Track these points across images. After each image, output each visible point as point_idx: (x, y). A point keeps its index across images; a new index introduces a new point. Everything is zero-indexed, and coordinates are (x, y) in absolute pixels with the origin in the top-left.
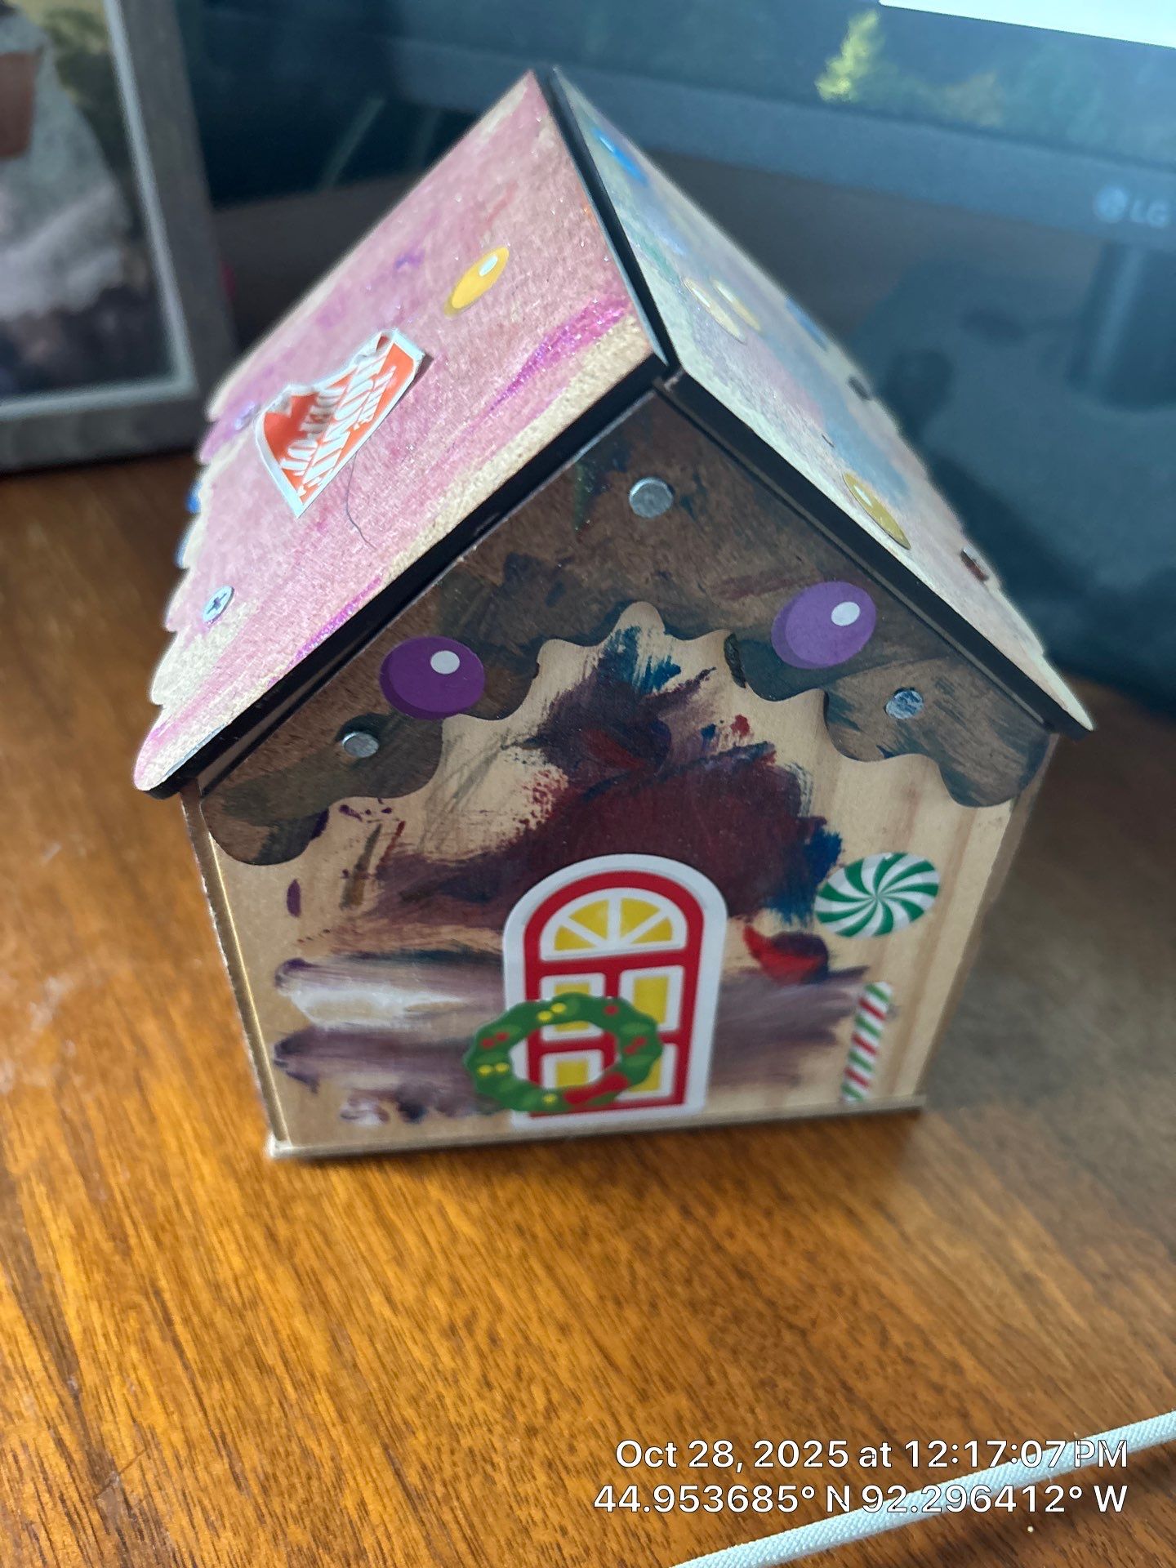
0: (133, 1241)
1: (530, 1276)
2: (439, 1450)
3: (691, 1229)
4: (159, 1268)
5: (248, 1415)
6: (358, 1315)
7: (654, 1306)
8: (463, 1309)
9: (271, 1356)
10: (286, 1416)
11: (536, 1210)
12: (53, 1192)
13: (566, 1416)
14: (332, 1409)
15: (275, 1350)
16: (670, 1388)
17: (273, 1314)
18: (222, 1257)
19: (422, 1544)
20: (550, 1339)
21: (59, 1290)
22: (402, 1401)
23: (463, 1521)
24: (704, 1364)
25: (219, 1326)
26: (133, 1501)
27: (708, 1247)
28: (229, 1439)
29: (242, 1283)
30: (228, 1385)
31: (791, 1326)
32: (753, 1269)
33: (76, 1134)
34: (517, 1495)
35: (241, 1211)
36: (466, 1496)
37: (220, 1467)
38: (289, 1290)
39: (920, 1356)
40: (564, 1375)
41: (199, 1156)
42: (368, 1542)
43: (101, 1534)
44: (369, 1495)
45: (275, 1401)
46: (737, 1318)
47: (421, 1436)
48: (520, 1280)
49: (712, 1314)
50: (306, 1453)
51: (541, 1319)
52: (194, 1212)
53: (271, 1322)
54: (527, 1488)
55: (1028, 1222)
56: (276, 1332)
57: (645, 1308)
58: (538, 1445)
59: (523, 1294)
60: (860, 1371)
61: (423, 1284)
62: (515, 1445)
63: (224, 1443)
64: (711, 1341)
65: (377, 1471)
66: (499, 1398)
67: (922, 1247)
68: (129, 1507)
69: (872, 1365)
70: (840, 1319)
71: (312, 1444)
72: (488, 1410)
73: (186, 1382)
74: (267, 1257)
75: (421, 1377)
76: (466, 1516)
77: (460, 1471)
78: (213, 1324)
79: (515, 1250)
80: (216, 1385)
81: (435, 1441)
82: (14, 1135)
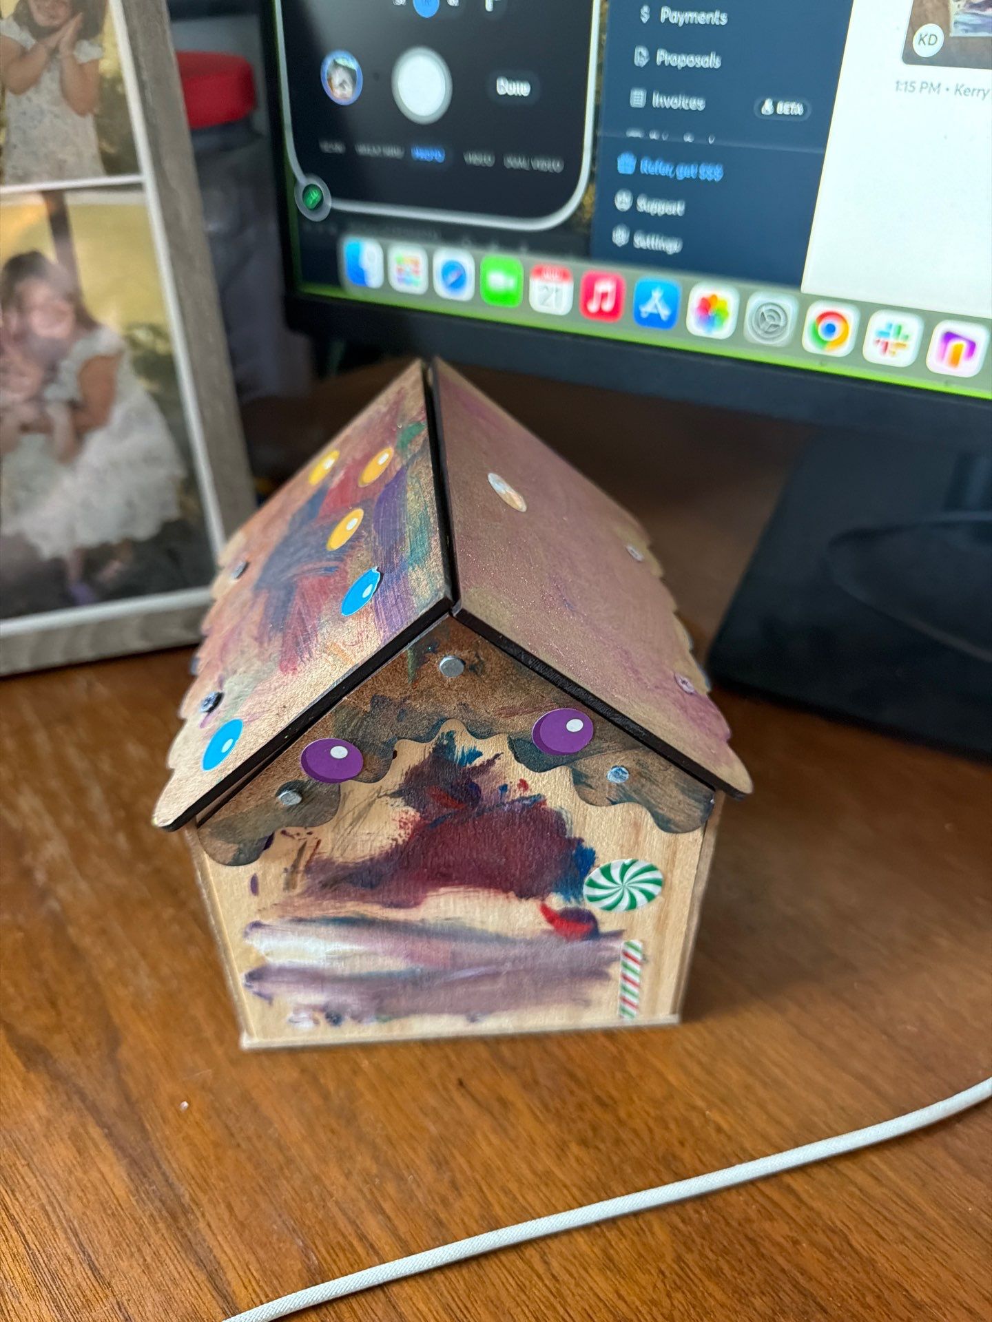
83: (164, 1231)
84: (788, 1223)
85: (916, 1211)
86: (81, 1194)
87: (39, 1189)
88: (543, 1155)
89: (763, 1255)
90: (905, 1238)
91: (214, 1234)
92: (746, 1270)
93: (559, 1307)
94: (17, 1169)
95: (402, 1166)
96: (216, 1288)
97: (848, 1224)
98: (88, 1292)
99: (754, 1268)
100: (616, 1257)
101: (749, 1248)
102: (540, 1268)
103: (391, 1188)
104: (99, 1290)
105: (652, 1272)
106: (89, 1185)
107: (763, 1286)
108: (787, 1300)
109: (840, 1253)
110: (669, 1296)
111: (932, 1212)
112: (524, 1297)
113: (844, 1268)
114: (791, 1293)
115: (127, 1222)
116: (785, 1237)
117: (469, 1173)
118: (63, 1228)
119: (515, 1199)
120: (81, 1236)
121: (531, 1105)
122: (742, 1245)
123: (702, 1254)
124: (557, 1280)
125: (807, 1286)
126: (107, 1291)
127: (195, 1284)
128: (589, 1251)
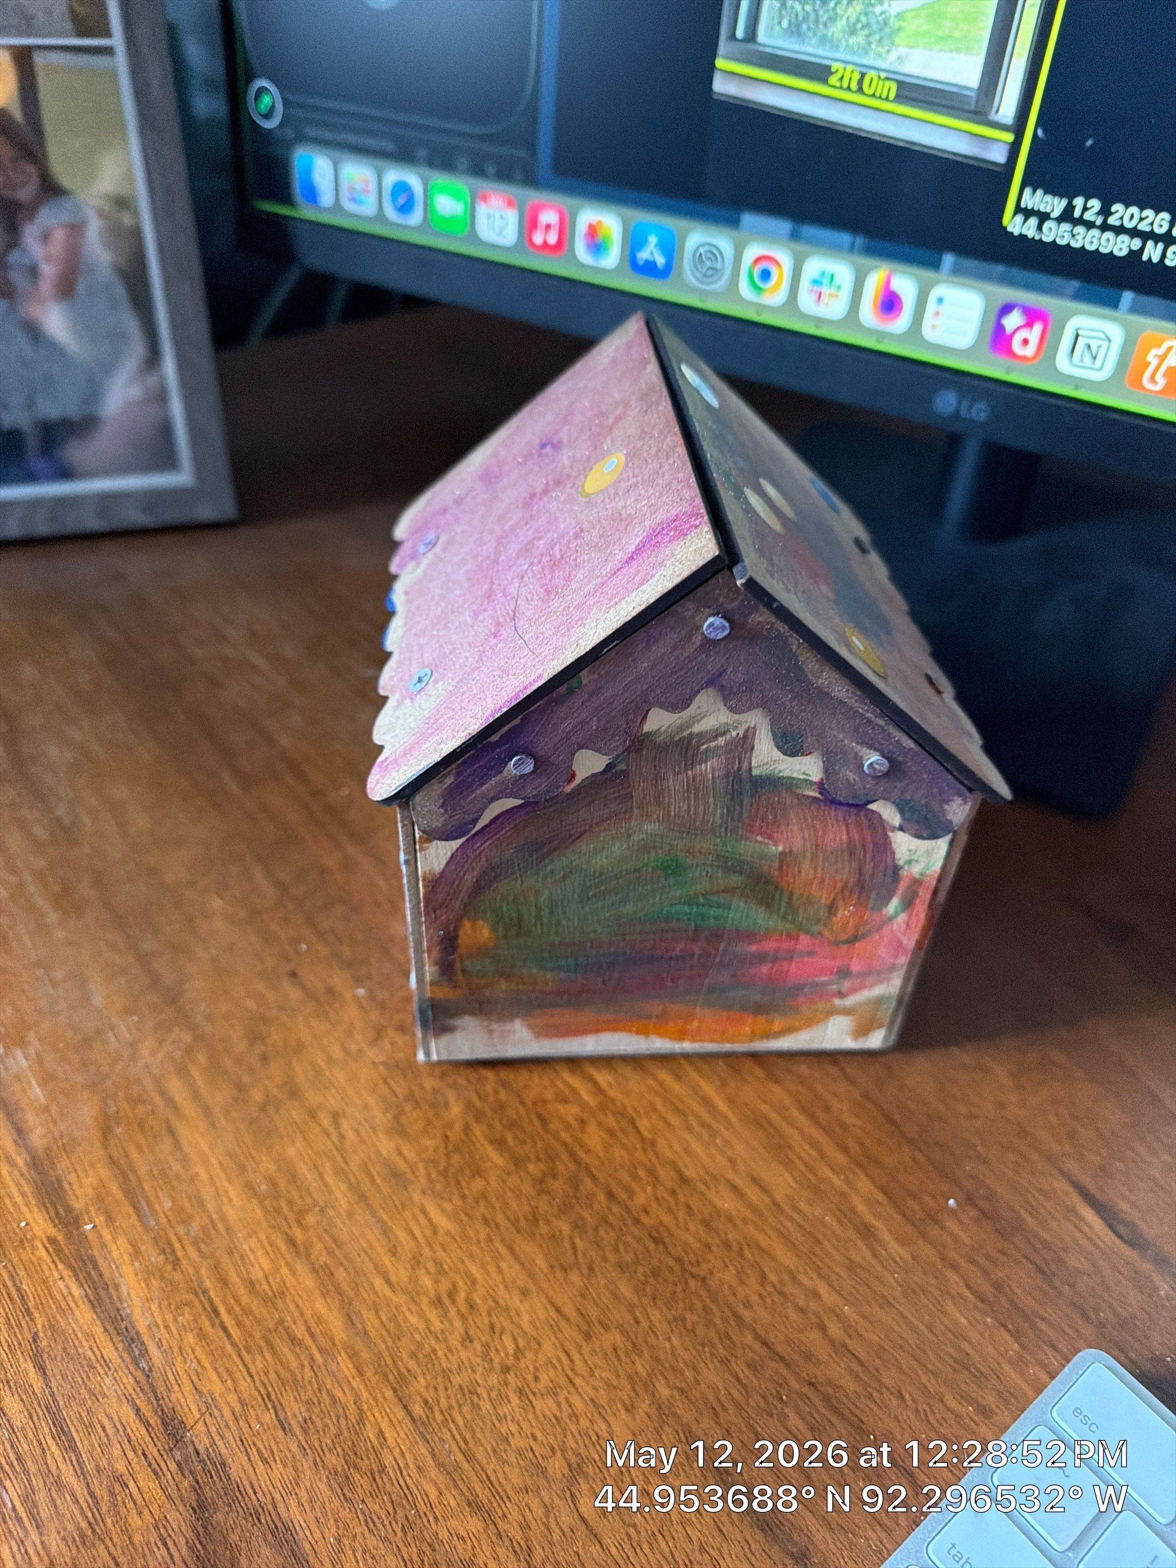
0: (180, 1253)
1: (496, 1257)
2: (436, 1388)
3: (616, 1209)
4: (204, 1272)
5: (285, 1375)
6: (365, 1296)
7: (591, 1269)
8: (445, 1284)
9: (299, 1331)
10: (316, 1375)
11: (497, 1205)
12: (110, 1219)
13: (530, 1356)
14: (350, 1366)
15: (303, 1328)
16: (606, 1328)
17: (297, 1298)
18: (254, 1262)
19: (429, 1458)
20: (515, 1301)
22: (405, 1356)
23: (458, 1437)
24: (631, 1308)
25: (256, 1312)
26: (201, 1450)
27: (629, 1222)
28: (273, 1396)
29: (270, 1278)
30: (268, 1356)
31: (694, 1276)
32: (665, 1235)
33: (124, 1174)
34: (497, 1415)
35: (265, 1225)
36: (459, 1420)
37: (268, 1418)
38: (309, 1281)
39: (789, 1289)
40: (526, 1326)
41: (225, 1183)
42: (388, 1460)
43: (178, 1477)
44: (385, 1426)
45: (306, 1363)
46: (655, 1274)
47: (422, 1380)
48: (489, 1260)
49: (635, 1272)
50: (334, 1400)
51: (506, 1287)
52: (228, 1228)
53: (297, 1306)
54: (504, 1410)
55: (865, 1185)
56: (302, 1314)
57: (586, 1272)
58: (511, 1377)
59: (492, 1268)
60: (747, 1304)
61: (413, 1269)
62: (494, 1379)
63: (270, 1399)
64: (637, 1292)
65: (390, 1408)
66: (479, 1347)
67: (788, 1210)
68: (198, 1453)
69: (754, 1298)
70: (731, 1268)
71: (338, 1393)
72: (472, 1358)
73: (235, 1357)
74: (289, 1257)
75: (418, 1338)
76: (461, 1434)
77: (453, 1402)
78: (251, 1312)
79: (482, 1237)
80: (259, 1358)
81: (433, 1383)
82: (72, 1177)
93: (339, 1158)
101: (536, 1122)
102: (331, 1129)
103: (201, 1058)
108: (560, 1167)
109: (623, 1132)
110: (448, 1156)
111: (723, 1107)
113: (624, 1147)
114: (565, 1161)
116: (577, 1118)
119: (319, 1073)
122: (531, 1121)
123: (490, 1126)
125: (584, 1157)
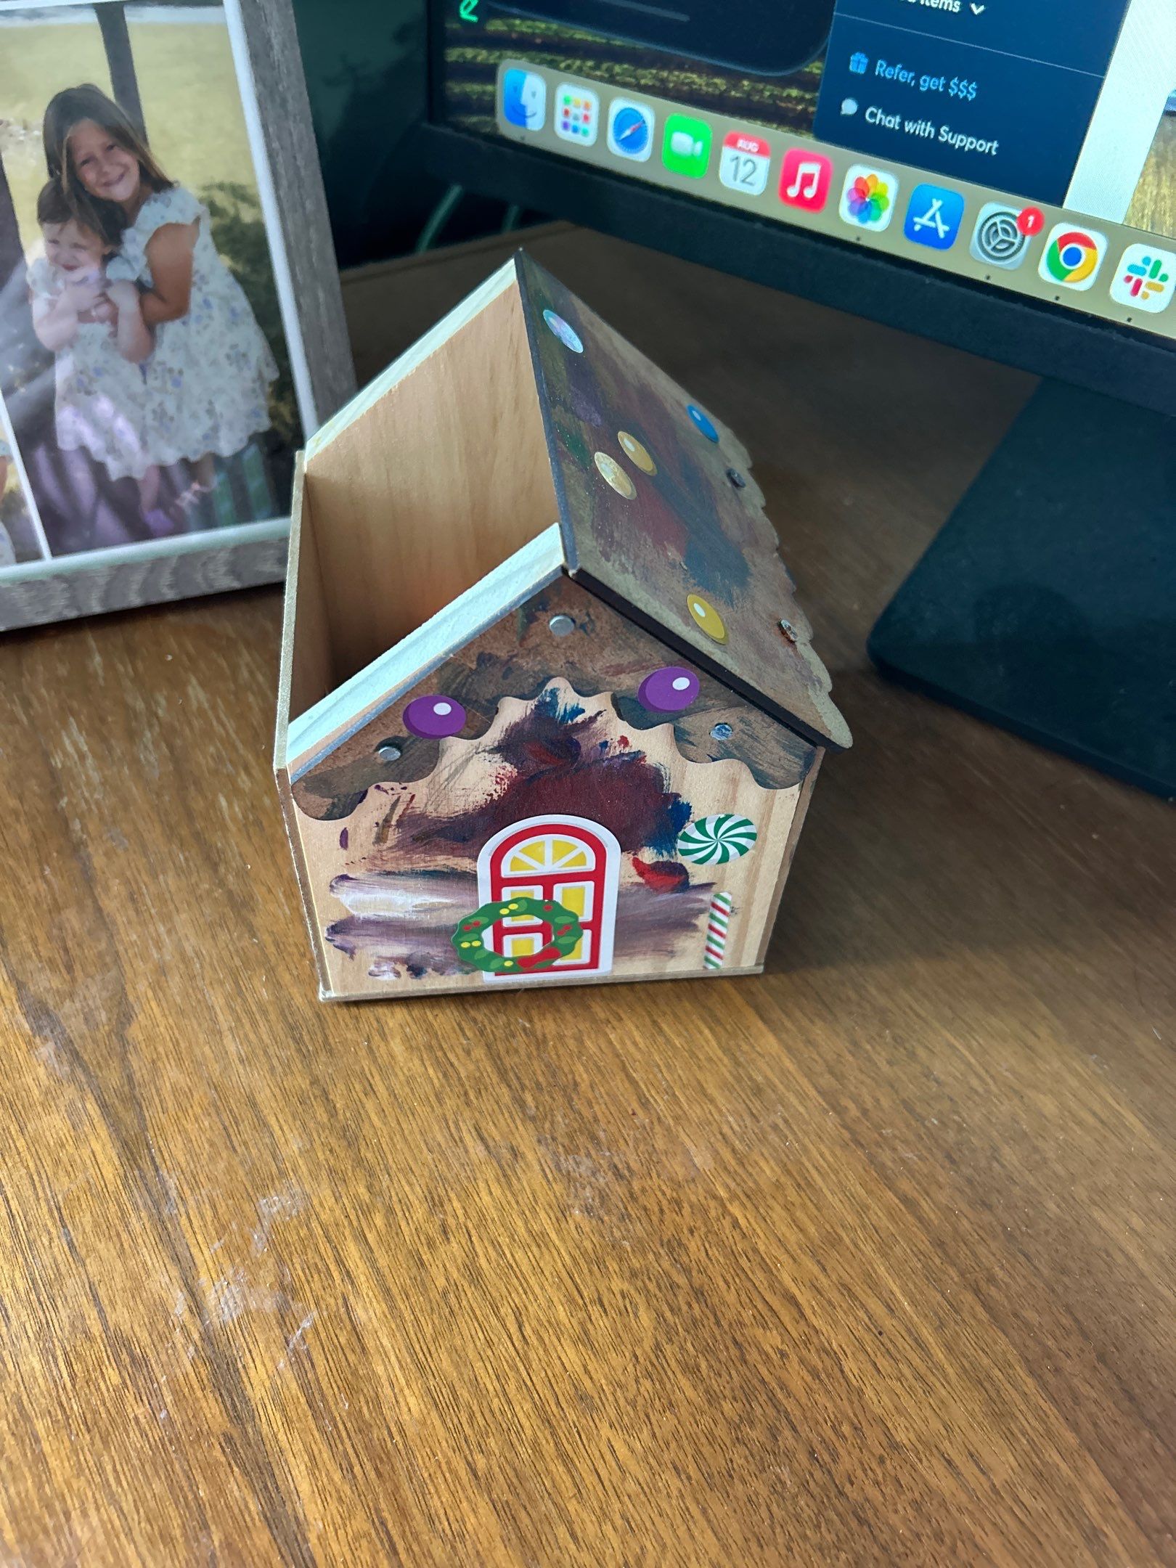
3: (818, 1474)
4: (381, 1498)
6: (548, 1549)
8: (633, 1547)
12: (288, 1421)
21: (301, 1517)
27: (832, 1493)
29: (450, 1515)
32: (870, 1513)
33: (300, 1361)
38: (489, 1523)
41: (403, 1386)
48: (679, 1520)
53: (478, 1554)
61: (599, 1521)
82: (248, 1362)
83: (145, 1220)
84: (781, 1335)
85: (923, 1350)
86: (70, 1169)
87: (29, 1157)
88: (542, 1215)
89: (745, 1362)
90: (903, 1376)
91: (194, 1233)
92: (724, 1374)
94: (10, 1133)
95: (395, 1198)
96: (186, 1284)
97: (845, 1348)
98: (62, 1267)
99: (733, 1373)
100: (592, 1332)
104: (73, 1266)
105: (627, 1354)
106: (79, 1161)
107: (736, 1393)
109: (828, 1376)
111: (939, 1355)
112: (490, 1353)
113: (828, 1392)
114: (763, 1404)
115: (111, 1204)
117: (462, 1219)
118: (47, 1201)
120: (63, 1211)
121: (543, 1161)
122: (727, 1348)
124: (527, 1344)
125: (784, 1402)
126: (80, 1269)
127: (167, 1278)
128: (566, 1321)
